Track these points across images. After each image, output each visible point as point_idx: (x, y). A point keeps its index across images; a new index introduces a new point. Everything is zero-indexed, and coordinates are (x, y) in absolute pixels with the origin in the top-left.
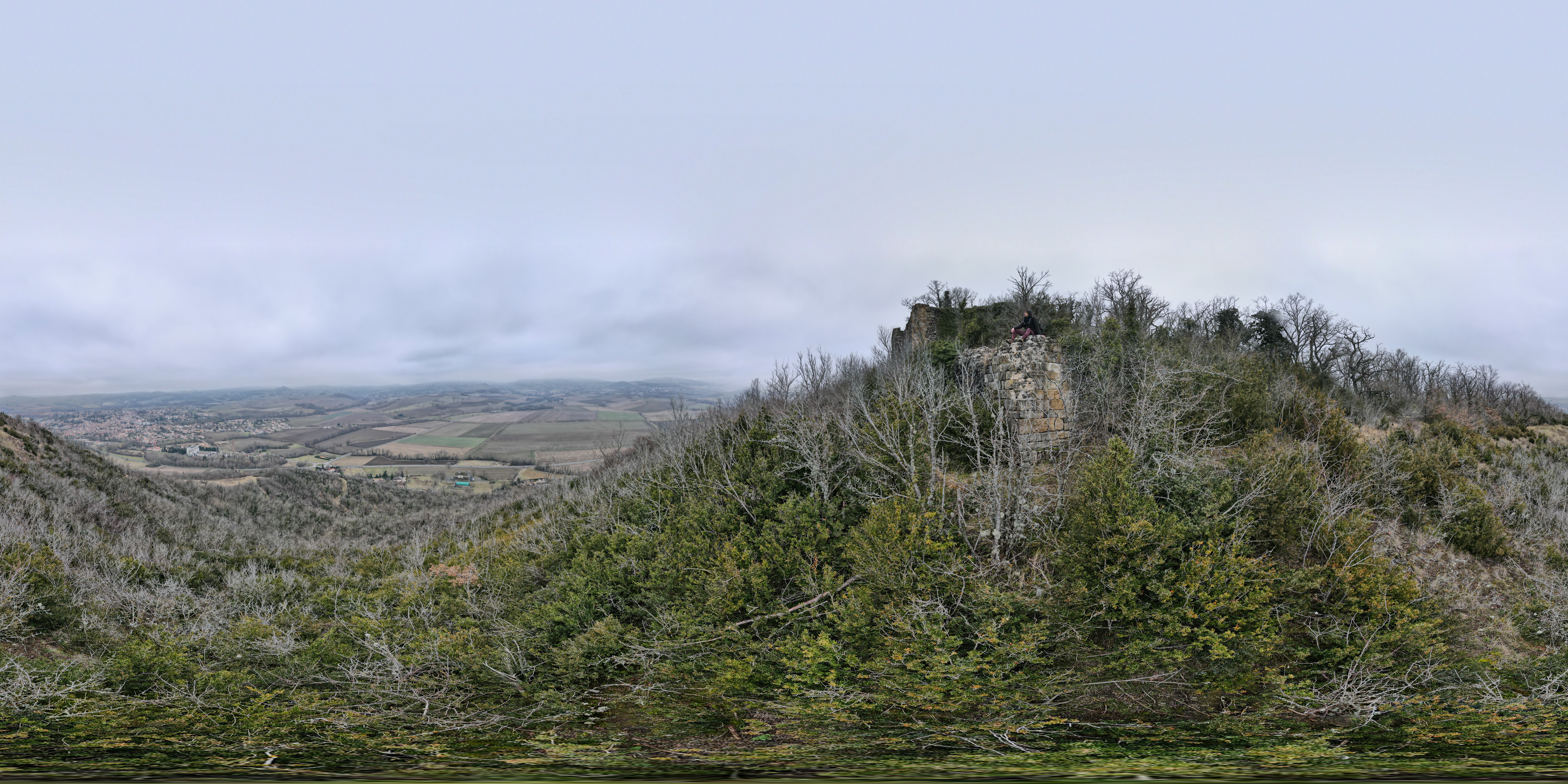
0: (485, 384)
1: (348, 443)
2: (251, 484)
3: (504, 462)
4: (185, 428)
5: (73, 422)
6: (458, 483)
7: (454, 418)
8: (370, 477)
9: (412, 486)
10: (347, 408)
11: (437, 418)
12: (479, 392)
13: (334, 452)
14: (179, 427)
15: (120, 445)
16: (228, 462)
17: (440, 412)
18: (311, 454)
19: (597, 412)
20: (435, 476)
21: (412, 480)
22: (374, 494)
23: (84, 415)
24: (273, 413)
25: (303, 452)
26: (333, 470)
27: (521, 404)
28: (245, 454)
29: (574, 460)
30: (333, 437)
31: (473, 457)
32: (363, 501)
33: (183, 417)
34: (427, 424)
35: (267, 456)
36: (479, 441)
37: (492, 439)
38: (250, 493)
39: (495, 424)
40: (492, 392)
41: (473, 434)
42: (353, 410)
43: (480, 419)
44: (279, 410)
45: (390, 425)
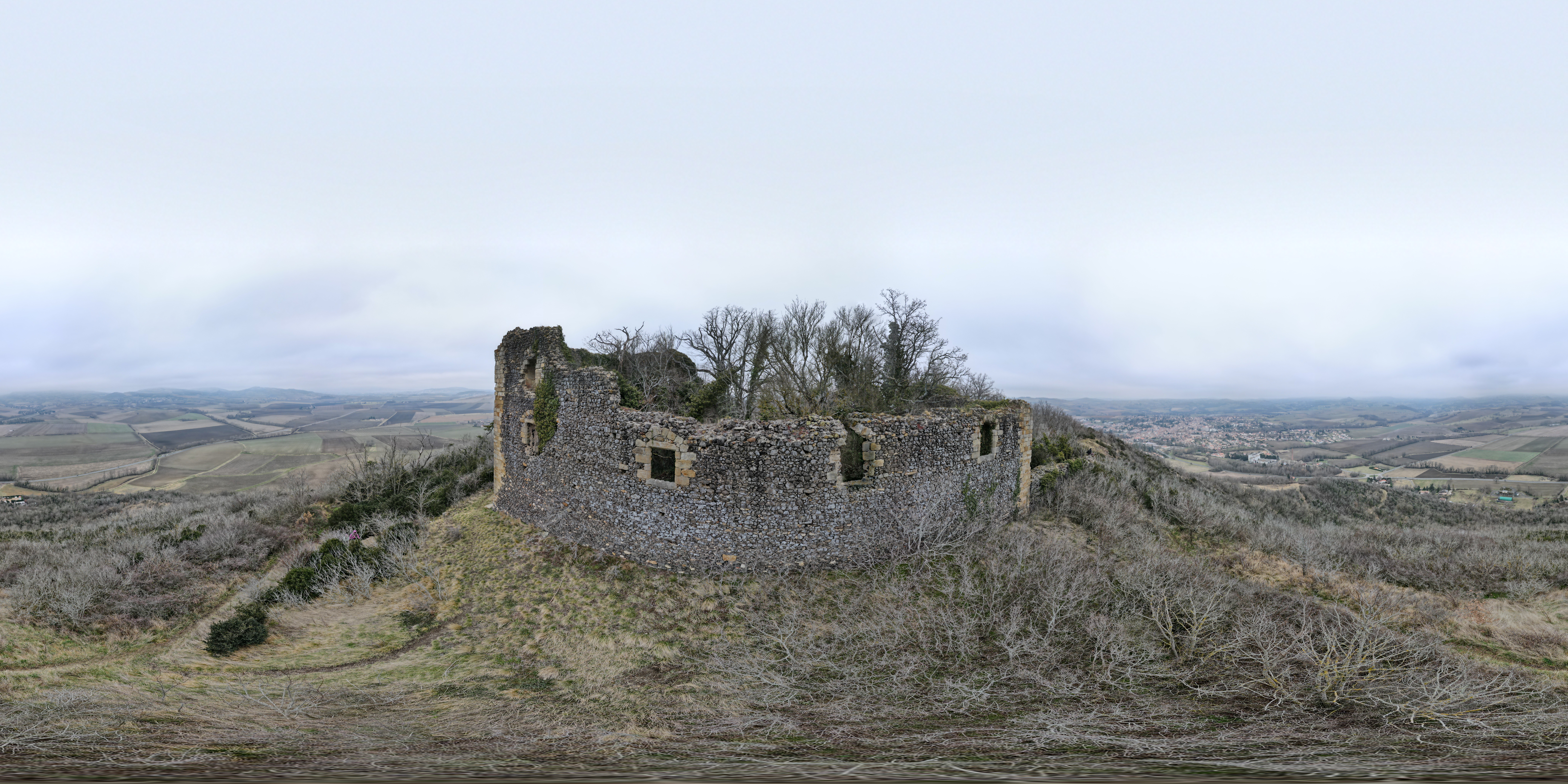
0: (1548, 397)
1: (1404, 456)
2: (1294, 491)
3: (1554, 477)
4: (1249, 436)
5: (1142, 426)
6: (1501, 497)
7: (1512, 432)
8: (1418, 489)
9: (1455, 500)
10: (1409, 420)
11: (1495, 431)
12: (1540, 405)
13: (1389, 464)
14: (1244, 435)
15: (1186, 450)
16: (1286, 470)
17: (1499, 426)
18: (1366, 465)
20: (1480, 490)
21: (1457, 494)
22: (1411, 505)
23: (1153, 420)
24: (1336, 423)
25: (1359, 463)
26: (1384, 481)
28: (1302, 462)
30: (1391, 449)
31: (1522, 471)
33: (1249, 425)
34: (1485, 438)
35: (1324, 466)
36: (1532, 455)
37: (1545, 454)
38: (1291, 500)
39: (1551, 438)
40: (1553, 404)
41: (1527, 448)
42: (1414, 422)
43: (1537, 432)
44: (1341, 421)
45: (1449, 438)
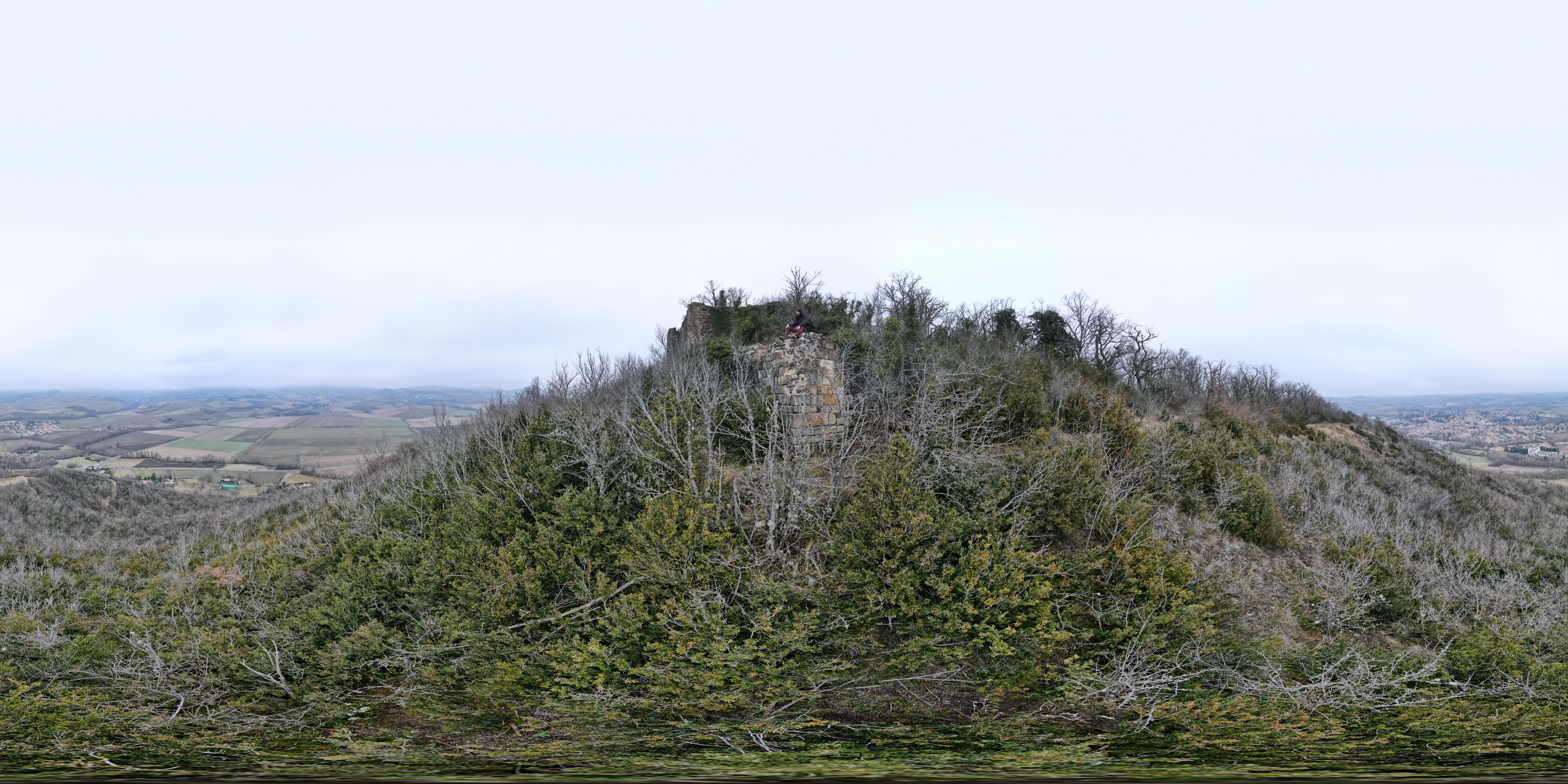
0: (253, 390)
1: (118, 445)
2: (22, 484)
3: (270, 466)
6: (225, 486)
7: (222, 423)
8: (139, 478)
9: (180, 488)
10: (118, 411)
11: (205, 422)
12: (247, 397)
13: (104, 454)
17: (208, 416)
18: (81, 456)
19: (361, 418)
20: (202, 479)
21: (180, 483)
22: (142, 495)
24: (45, 415)
25: (74, 454)
26: (103, 471)
27: (288, 409)
28: (16, 454)
29: (339, 464)
30: (104, 439)
31: (239, 460)
32: (132, 502)
34: (195, 429)
35: (39, 457)
36: (246, 445)
37: (259, 444)
38: (21, 493)
39: (261, 430)
40: (259, 397)
41: (240, 439)
42: (124, 413)
43: (248, 423)
44: (50, 412)
45: (160, 429)
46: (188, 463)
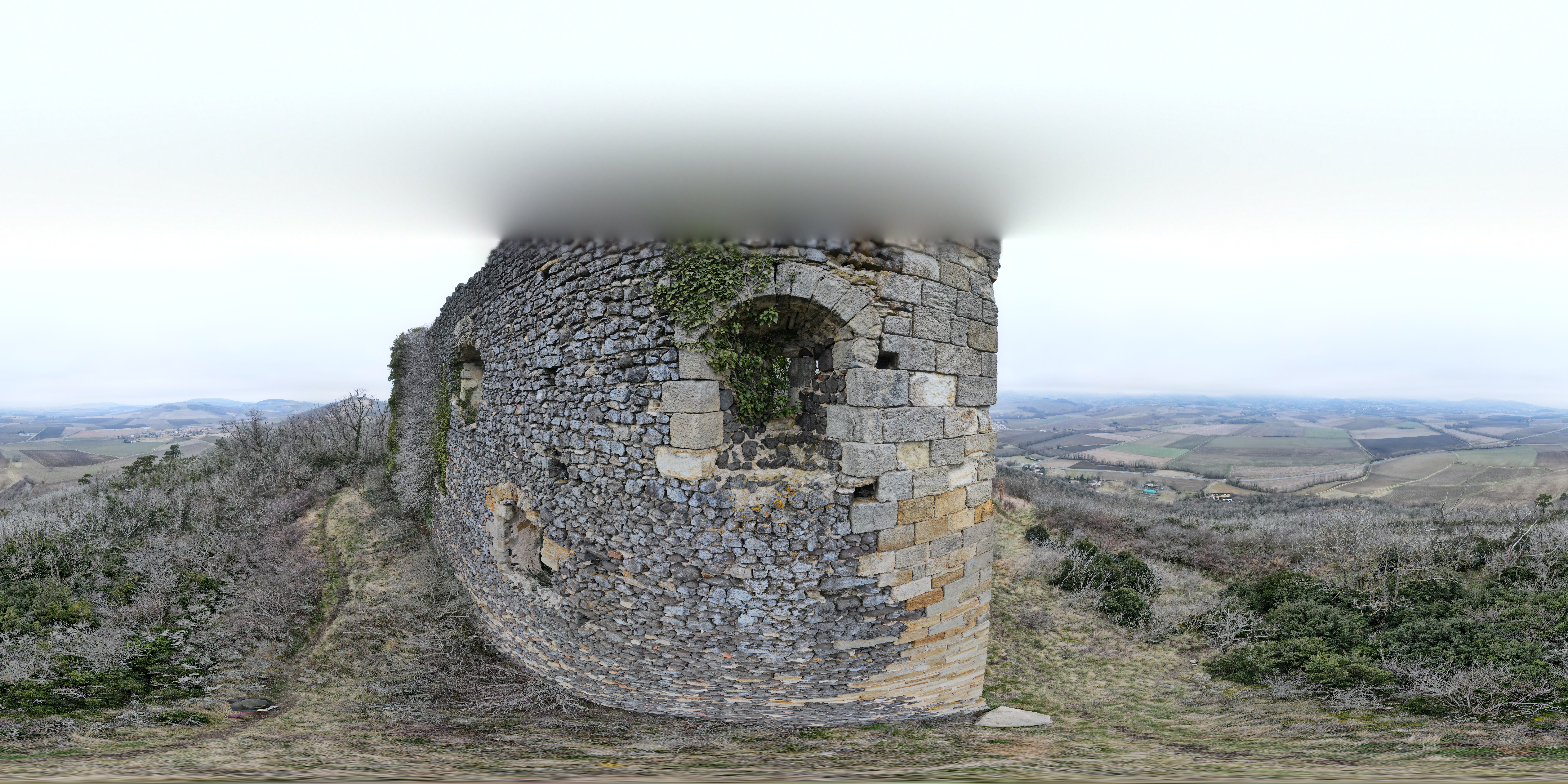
0: (1204, 397)
1: (1058, 447)
3: (1198, 474)
6: (1146, 490)
7: (1165, 429)
8: (1069, 479)
9: (1102, 489)
10: (1067, 413)
11: (1149, 427)
12: (1197, 403)
13: (1043, 454)
17: (1153, 422)
18: (1022, 455)
19: (1305, 428)
20: (1128, 483)
21: (1105, 485)
25: (1015, 452)
26: (1039, 469)
27: (1234, 417)
29: (1267, 476)
30: (1047, 440)
31: (1170, 467)
34: (1138, 433)
36: (1182, 452)
37: (1195, 451)
39: (1202, 436)
40: (1209, 404)
41: (1178, 445)
42: (1071, 416)
43: (1191, 430)
45: (1104, 432)
46: (1121, 467)
